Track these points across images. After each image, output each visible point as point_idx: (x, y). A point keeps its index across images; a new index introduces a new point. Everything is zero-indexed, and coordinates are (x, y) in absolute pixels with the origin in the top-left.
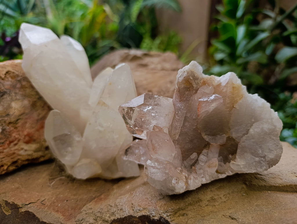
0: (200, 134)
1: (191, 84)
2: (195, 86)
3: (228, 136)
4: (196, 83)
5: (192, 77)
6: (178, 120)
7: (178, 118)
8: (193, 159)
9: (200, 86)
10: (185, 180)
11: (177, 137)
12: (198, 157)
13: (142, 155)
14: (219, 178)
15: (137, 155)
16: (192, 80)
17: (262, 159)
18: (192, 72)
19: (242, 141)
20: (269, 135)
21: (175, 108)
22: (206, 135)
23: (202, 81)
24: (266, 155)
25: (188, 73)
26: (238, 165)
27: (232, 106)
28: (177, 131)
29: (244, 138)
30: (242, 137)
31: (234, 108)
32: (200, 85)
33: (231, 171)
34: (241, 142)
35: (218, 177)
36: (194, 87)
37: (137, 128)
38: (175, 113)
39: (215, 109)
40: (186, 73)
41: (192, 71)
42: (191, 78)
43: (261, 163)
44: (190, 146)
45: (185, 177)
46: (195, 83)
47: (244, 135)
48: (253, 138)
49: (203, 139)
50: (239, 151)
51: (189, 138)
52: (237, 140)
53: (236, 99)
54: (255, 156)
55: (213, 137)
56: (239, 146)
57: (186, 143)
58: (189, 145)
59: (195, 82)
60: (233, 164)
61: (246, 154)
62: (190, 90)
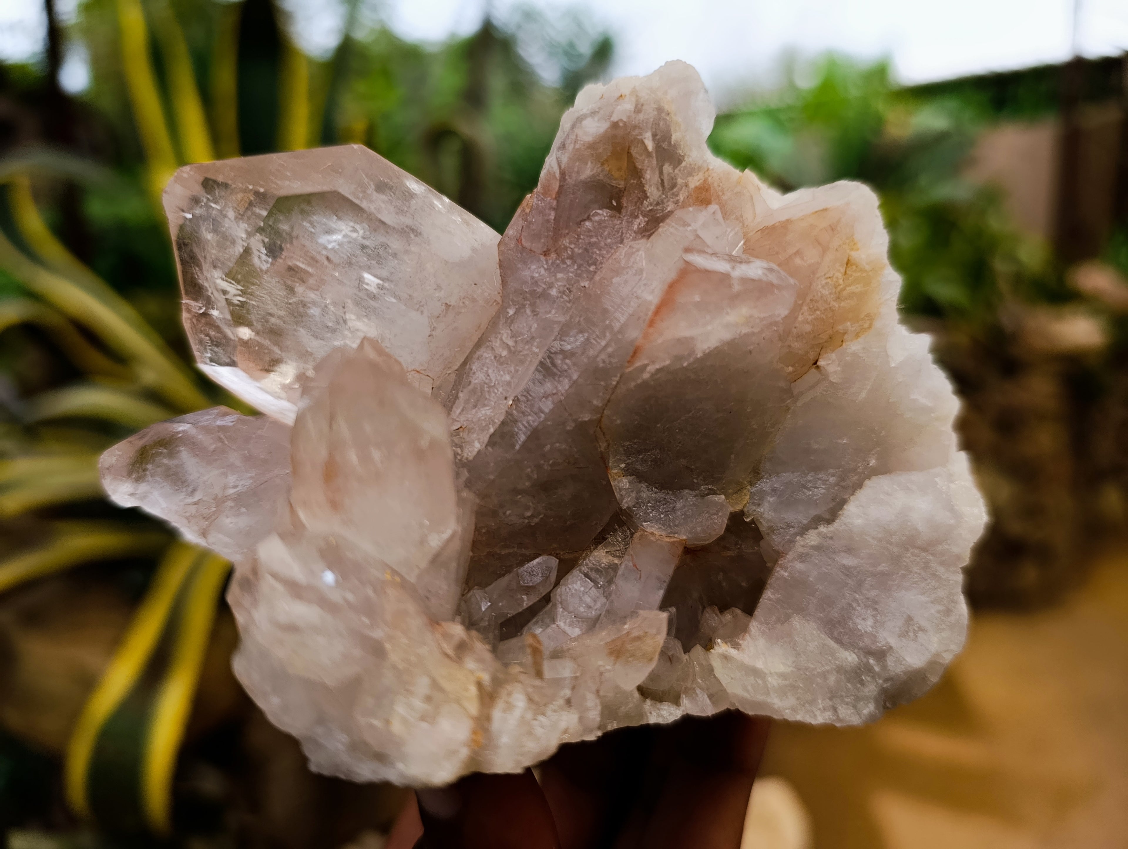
0: (604, 459)
1: (636, 173)
2: (653, 192)
3: (738, 508)
4: (666, 178)
5: (654, 136)
6: (504, 353)
7: (511, 343)
8: (528, 590)
9: (677, 202)
10: (473, 708)
11: (477, 446)
12: (557, 583)
13: (230, 503)
14: (644, 722)
15: (197, 496)
16: (649, 154)
17: (872, 661)
18: (660, 110)
19: (801, 550)
20: (925, 549)
21: (504, 283)
22: (628, 471)
23: (694, 182)
24: (891, 648)
25: (638, 110)
26: (755, 672)
27: (812, 356)
28: (485, 412)
29: (812, 538)
30: (804, 530)
31: (813, 370)
32: (681, 197)
33: (711, 697)
34: (790, 556)
35: (641, 715)
36: (646, 197)
37: (245, 333)
38: (502, 310)
39: (732, 344)
40: (628, 106)
41: (666, 107)
42: (650, 145)
43: (862, 683)
44: (529, 514)
45: (479, 685)
46: (656, 178)
47: (817, 521)
48: (849, 550)
49: (609, 490)
50: (768, 595)
51: (539, 467)
52: (776, 540)
53: (840, 328)
54: (839, 641)
55: (660, 495)
56: (781, 573)
57: (516, 491)
58: (527, 508)
59: (661, 173)
60: (725, 657)
61: (796, 622)
62: (619, 209)
